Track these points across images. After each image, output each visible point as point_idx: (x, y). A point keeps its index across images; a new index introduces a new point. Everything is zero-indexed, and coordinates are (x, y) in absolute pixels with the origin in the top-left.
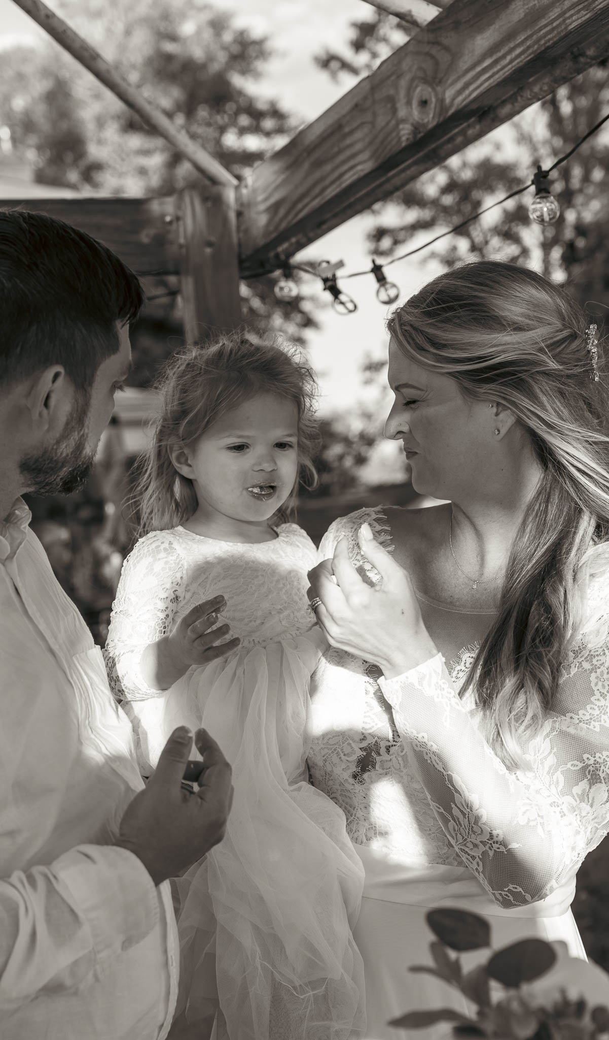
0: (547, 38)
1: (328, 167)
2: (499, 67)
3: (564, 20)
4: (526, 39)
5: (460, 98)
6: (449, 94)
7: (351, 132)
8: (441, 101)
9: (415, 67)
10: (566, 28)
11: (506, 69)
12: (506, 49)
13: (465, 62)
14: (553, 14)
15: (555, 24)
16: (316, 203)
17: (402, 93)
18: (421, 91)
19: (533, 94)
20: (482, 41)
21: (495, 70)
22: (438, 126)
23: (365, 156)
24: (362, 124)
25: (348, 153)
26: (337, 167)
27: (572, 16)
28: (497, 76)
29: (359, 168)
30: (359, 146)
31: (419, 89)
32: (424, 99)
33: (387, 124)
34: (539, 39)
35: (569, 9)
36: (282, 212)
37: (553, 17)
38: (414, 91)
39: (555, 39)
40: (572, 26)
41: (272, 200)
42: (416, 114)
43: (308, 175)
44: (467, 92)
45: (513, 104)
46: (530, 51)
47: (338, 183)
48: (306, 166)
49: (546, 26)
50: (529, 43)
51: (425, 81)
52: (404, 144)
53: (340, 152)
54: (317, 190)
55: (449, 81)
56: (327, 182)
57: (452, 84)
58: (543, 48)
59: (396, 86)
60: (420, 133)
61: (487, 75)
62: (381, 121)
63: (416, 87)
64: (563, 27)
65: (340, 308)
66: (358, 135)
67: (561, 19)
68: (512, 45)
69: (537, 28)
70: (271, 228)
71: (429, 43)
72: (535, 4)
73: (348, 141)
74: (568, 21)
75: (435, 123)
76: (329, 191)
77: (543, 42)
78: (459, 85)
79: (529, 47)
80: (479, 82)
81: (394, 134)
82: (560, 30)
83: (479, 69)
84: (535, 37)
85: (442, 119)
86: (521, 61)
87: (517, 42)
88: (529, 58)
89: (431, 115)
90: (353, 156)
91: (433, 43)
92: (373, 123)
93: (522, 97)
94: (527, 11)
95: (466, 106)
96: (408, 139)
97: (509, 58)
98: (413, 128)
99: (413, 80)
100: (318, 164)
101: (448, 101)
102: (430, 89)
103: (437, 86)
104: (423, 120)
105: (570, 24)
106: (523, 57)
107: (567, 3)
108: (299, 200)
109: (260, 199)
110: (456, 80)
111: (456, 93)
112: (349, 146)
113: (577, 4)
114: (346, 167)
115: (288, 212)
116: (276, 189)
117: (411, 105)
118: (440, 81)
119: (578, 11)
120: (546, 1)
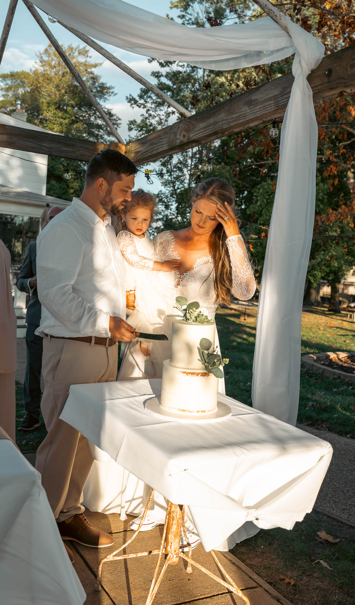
0: (218, 129)
1: (155, 146)
3: (222, 126)
4: (213, 128)
6: (191, 135)
7: (163, 138)
8: (189, 137)
9: (183, 127)
10: (222, 128)
11: (207, 133)
13: (196, 129)
14: (220, 124)
15: (220, 126)
16: (150, 154)
17: (179, 132)
18: (184, 133)
19: (211, 140)
20: (202, 125)
21: (204, 133)
22: (187, 143)
23: (166, 145)
24: (166, 137)
25: (161, 143)
26: (157, 146)
27: (224, 125)
29: (164, 148)
30: (165, 142)
32: (184, 135)
33: (174, 139)
34: (216, 129)
36: (139, 154)
38: (182, 132)
39: (220, 130)
40: (224, 128)
41: (136, 151)
42: (182, 138)
43: (148, 147)
44: (196, 136)
45: (205, 141)
47: (157, 150)
48: (148, 144)
49: (218, 126)
51: (185, 130)
53: (159, 143)
54: (151, 151)
56: (153, 150)
57: (192, 133)
58: (216, 131)
59: (177, 130)
60: (181, 143)
61: (202, 134)
62: (172, 138)
65: (149, 182)
66: (165, 140)
68: (209, 128)
69: (216, 126)
70: (136, 158)
72: (216, 120)
73: (162, 141)
76: (154, 152)
78: (194, 134)
79: (213, 130)
80: (199, 135)
81: (175, 142)
83: (200, 131)
85: (188, 141)
88: (213, 132)
89: (186, 140)
90: (163, 144)
91: (189, 122)
92: (169, 138)
93: (208, 139)
94: (214, 121)
95: (195, 139)
96: (178, 144)
97: (208, 130)
98: (180, 141)
99: (182, 129)
100: (152, 144)
101: (191, 137)
102: (186, 133)
104: (183, 140)
106: (211, 132)
107: (224, 122)
108: (145, 152)
109: (133, 149)
110: (194, 133)
111: (193, 136)
112: (162, 142)
113: (226, 123)
114: (160, 147)
115: (141, 155)
116: (138, 148)
117: (181, 136)
118: (189, 132)
119: (226, 125)
120: (219, 120)
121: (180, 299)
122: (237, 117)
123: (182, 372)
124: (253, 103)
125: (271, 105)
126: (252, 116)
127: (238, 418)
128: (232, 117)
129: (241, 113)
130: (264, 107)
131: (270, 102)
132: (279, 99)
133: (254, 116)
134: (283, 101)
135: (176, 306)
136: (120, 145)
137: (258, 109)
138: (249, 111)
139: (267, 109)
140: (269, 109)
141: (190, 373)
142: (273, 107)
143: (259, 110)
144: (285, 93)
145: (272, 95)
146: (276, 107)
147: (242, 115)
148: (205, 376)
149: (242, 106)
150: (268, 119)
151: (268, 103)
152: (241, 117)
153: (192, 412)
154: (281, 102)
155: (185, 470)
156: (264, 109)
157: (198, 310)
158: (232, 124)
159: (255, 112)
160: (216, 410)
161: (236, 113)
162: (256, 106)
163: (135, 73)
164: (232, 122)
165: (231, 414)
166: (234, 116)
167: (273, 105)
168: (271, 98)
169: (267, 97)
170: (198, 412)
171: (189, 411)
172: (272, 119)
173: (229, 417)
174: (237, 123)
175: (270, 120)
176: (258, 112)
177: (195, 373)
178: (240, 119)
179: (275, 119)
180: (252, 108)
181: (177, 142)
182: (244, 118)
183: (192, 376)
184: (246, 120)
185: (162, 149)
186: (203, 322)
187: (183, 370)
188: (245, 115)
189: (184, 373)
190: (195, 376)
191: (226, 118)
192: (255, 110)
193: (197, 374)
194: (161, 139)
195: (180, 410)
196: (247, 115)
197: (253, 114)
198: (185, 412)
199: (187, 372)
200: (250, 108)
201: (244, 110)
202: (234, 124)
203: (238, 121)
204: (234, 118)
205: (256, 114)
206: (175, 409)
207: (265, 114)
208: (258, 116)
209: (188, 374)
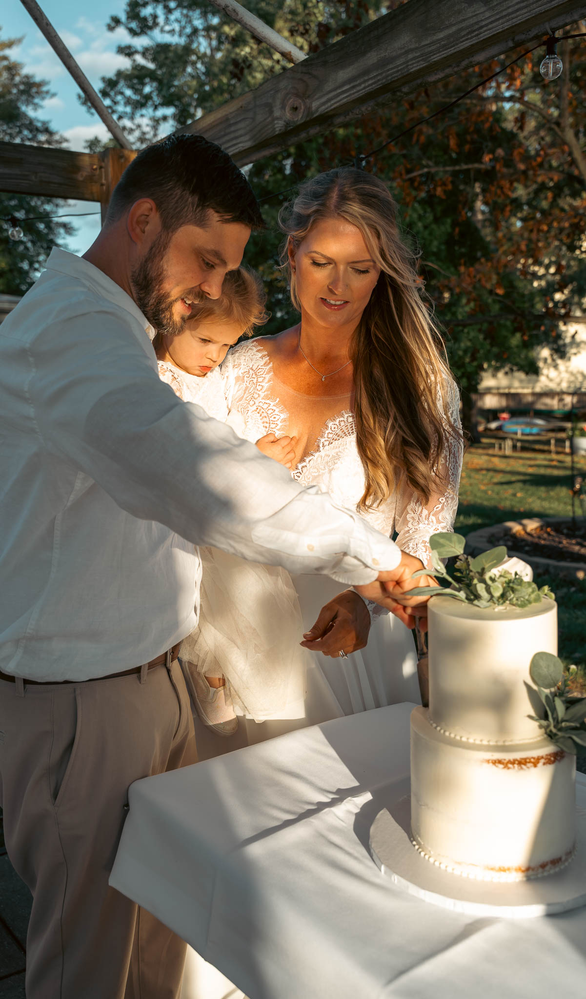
0: (393, 76)
2: (355, 91)
3: (407, 66)
4: (377, 75)
5: (323, 107)
6: (315, 105)
7: (236, 123)
8: (310, 108)
9: (290, 86)
10: (408, 71)
11: (361, 92)
12: (362, 80)
13: (329, 86)
14: (398, 62)
15: (399, 68)
17: (278, 103)
18: (291, 101)
19: (360, 112)
20: (343, 75)
21: (352, 92)
22: (305, 123)
23: (247, 137)
24: (244, 119)
25: (232, 136)
27: (413, 64)
28: (353, 96)
29: (240, 145)
30: (240, 133)
31: (292, 100)
32: (295, 106)
33: (265, 119)
34: (388, 76)
37: (399, 64)
38: (288, 101)
39: (399, 77)
40: (412, 71)
42: (288, 115)
44: (329, 104)
45: (345, 117)
46: (380, 83)
49: (392, 69)
50: (379, 78)
51: (297, 95)
52: (277, 133)
53: (226, 135)
55: (316, 97)
57: (317, 99)
58: (389, 82)
59: (274, 98)
60: (290, 126)
61: (345, 95)
62: (260, 118)
63: (290, 98)
66: (241, 125)
67: (405, 65)
68: (366, 78)
69: (386, 69)
71: (302, 73)
72: (385, 56)
73: (232, 129)
74: (410, 67)
75: (303, 121)
77: (390, 78)
78: (324, 100)
79: (379, 80)
80: (339, 99)
81: (270, 126)
82: (403, 71)
83: (339, 91)
84: (384, 75)
85: (308, 119)
86: (372, 88)
87: (370, 77)
88: (379, 86)
89: (300, 117)
90: (236, 138)
91: (305, 73)
92: (253, 119)
94: (379, 58)
95: (327, 112)
96: (280, 130)
97: (363, 86)
98: (285, 124)
99: (288, 94)
101: (314, 108)
102: (300, 101)
103: (306, 99)
104: (293, 119)
105: (411, 69)
106: (374, 86)
107: (410, 56)
110: (323, 96)
111: (321, 104)
112: (234, 131)
113: (418, 57)
114: (229, 145)
117: (285, 110)
118: (309, 97)
119: (418, 62)
120: (394, 54)
122: (450, 36)
123: (488, 761)
128: (435, 38)
129: (464, 25)
133: (507, 25)
136: (126, 153)
137: (518, 3)
138: (487, 14)
141: (513, 762)
147: (467, 28)
149: (464, 5)
150: (533, 33)
152: (463, 33)
158: (436, 58)
159: (509, 14)
161: (447, 27)
164: (438, 51)
166: (441, 35)
172: (546, 33)
174: (452, 51)
175: (537, 37)
176: (518, 13)
177: (528, 760)
178: (461, 40)
179: (552, 32)
180: (497, 5)
181: (276, 126)
182: (472, 35)
183: (522, 768)
184: (482, 39)
185: (236, 149)
186: (525, 603)
187: (492, 755)
188: (477, 27)
189: (497, 764)
190: (528, 768)
191: (417, 45)
192: (509, 8)
193: (532, 760)
194: (230, 125)
195: (492, 869)
196: (482, 27)
197: (500, 21)
198: (507, 872)
199: (505, 760)
200: (491, 6)
201: (470, 15)
202: (443, 56)
203: (457, 44)
204: (442, 39)
205: (513, 18)
206: (476, 866)
207: (541, 13)
208: (518, 22)
209: (510, 766)
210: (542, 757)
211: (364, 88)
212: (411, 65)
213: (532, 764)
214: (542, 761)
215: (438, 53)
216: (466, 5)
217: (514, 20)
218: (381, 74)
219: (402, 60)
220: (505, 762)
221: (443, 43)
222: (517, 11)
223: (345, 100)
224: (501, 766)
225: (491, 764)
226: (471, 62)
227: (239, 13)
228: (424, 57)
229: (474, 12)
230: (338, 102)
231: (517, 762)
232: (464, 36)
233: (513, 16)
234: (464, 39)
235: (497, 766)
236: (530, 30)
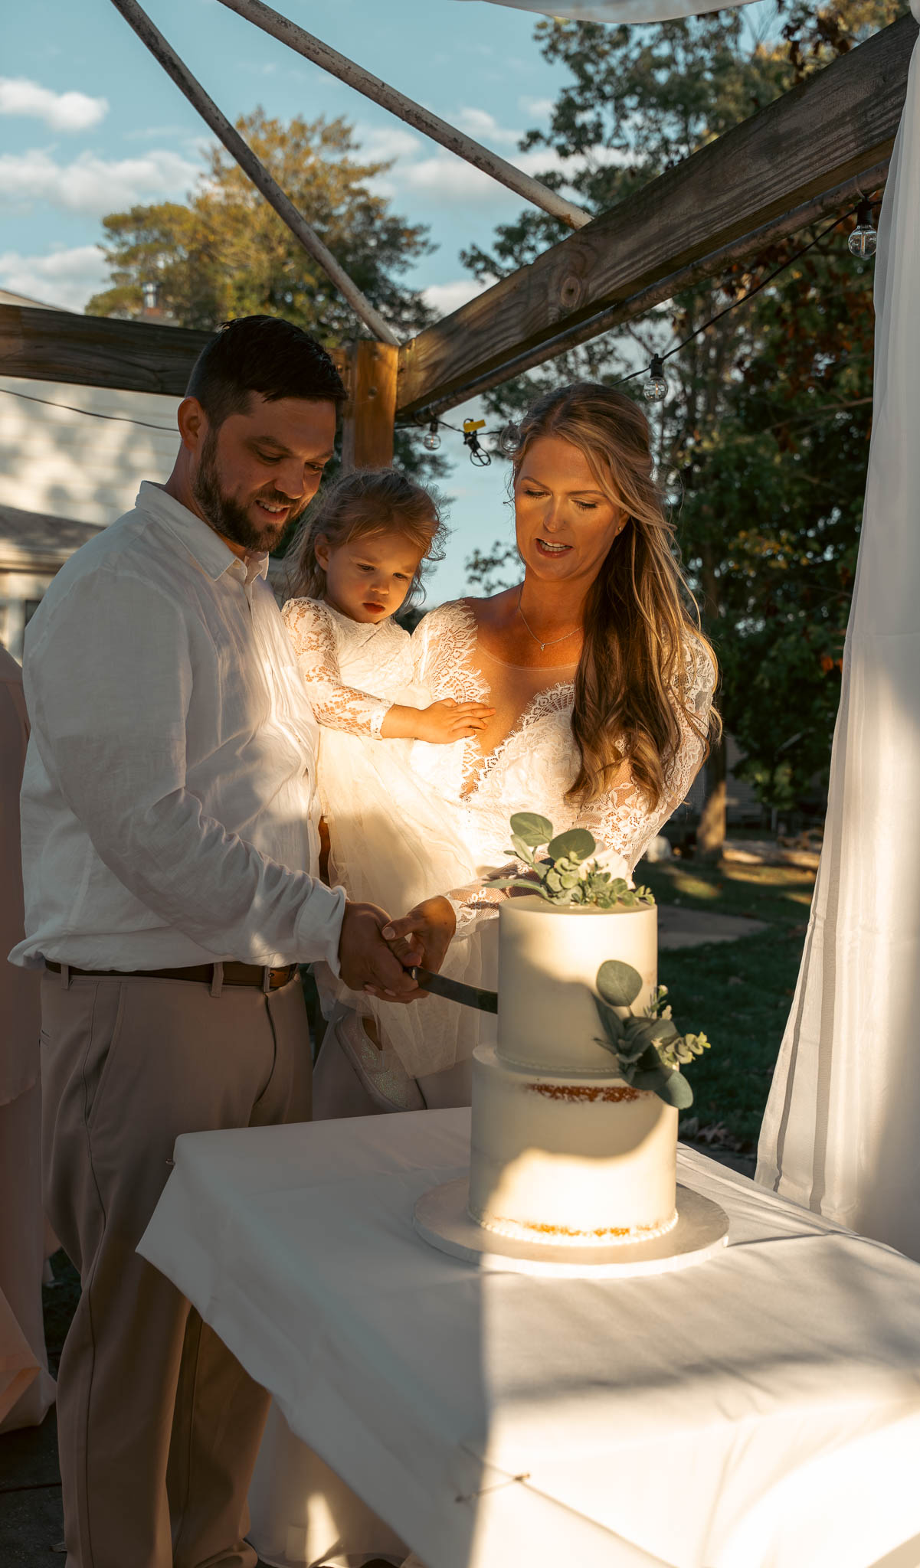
0: (673, 250)
1: (484, 337)
2: (634, 269)
3: (688, 238)
4: (658, 249)
5: (600, 290)
6: (592, 286)
7: (508, 309)
8: (585, 291)
9: (568, 261)
10: (689, 244)
11: (639, 271)
12: (641, 255)
13: (607, 263)
14: (680, 233)
15: (681, 240)
16: (469, 366)
17: (554, 282)
18: (570, 281)
20: (623, 247)
21: (631, 271)
22: (577, 312)
23: (517, 329)
24: (518, 304)
25: (503, 327)
26: (491, 338)
27: (695, 235)
28: (632, 276)
29: (511, 339)
30: (513, 321)
31: (568, 279)
32: (571, 288)
33: (539, 305)
34: (668, 250)
35: (693, 230)
36: (439, 371)
38: (564, 281)
39: (679, 252)
40: (694, 244)
41: (431, 361)
42: (563, 299)
43: (464, 343)
44: (606, 286)
45: (642, 302)
46: (660, 259)
47: (490, 351)
48: (465, 334)
49: (674, 241)
50: (659, 252)
51: (574, 273)
52: (550, 323)
53: (496, 325)
54: (472, 355)
55: (594, 276)
56: (482, 349)
57: (595, 279)
58: (669, 258)
59: (550, 276)
60: (564, 315)
61: (624, 275)
62: (533, 303)
63: (567, 277)
64: (687, 243)
65: (477, 461)
66: (514, 312)
67: (686, 237)
68: (646, 253)
69: (667, 241)
70: (428, 385)
71: (581, 243)
72: (668, 224)
73: (504, 317)
74: (691, 239)
75: (578, 308)
76: (482, 357)
77: (670, 253)
78: (601, 280)
79: (659, 256)
80: (616, 279)
81: (543, 315)
82: (684, 245)
83: (618, 269)
84: (664, 249)
85: (583, 306)
86: (652, 266)
87: (650, 251)
88: (658, 264)
89: (575, 302)
90: (507, 329)
91: (585, 244)
92: (527, 304)
93: (650, 296)
94: (660, 227)
95: (604, 298)
96: (554, 319)
97: (642, 263)
98: (559, 311)
99: (564, 272)
100: (477, 333)
101: (590, 291)
102: (577, 281)
103: (583, 278)
104: (568, 305)
105: (693, 241)
106: (655, 262)
107: (692, 225)
108: (455, 362)
109: (420, 359)
110: (600, 276)
111: (598, 286)
112: (505, 320)
113: (700, 227)
114: (499, 338)
115: (444, 373)
116: (436, 352)
117: (560, 292)
118: (586, 276)
119: (699, 233)
120: (676, 221)
121: (525, 824)
122: (733, 199)
123: (533, 1087)
124: (784, 145)
125: (847, 140)
126: (783, 190)
127: (752, 1253)
128: (718, 202)
129: (746, 187)
130: (822, 150)
131: (842, 131)
132: (869, 114)
133: (790, 189)
134: (884, 118)
135: (513, 849)
136: (382, 347)
137: (801, 161)
138: (771, 174)
139: (832, 156)
140: (838, 153)
141: (563, 1091)
142: (852, 145)
143: (807, 162)
144: (889, 90)
145: (850, 103)
146: (864, 143)
147: (751, 190)
148: (619, 1100)
149: (749, 161)
150: (842, 197)
151: (835, 135)
152: (747, 197)
153: (577, 1233)
154: (879, 122)
155: (519, 1479)
156: (822, 158)
157: (590, 860)
158: (718, 228)
159: (793, 174)
160: (673, 1224)
161: (732, 189)
162: (795, 154)
163: (399, 94)
164: (720, 219)
165: (726, 1240)
166: (724, 199)
167: (851, 137)
168: (844, 115)
169: (831, 116)
170: (600, 1233)
171: (565, 1231)
172: (857, 197)
173: (718, 1251)
174: (734, 220)
175: (848, 201)
176: (802, 173)
177: (582, 1091)
178: (744, 206)
179: (864, 195)
180: (781, 162)
181: (551, 313)
182: (756, 200)
183: (573, 1100)
184: (764, 206)
185: (506, 345)
186: (608, 903)
187: (538, 1080)
188: (761, 189)
189: (543, 1092)
190: (582, 1100)
191: (700, 211)
192: (793, 166)
193: (587, 1091)
194: (503, 312)
195: (533, 1227)
196: (765, 190)
197: (784, 183)
198: (551, 1233)
199: (553, 1086)
200: (775, 163)
201: (754, 174)
202: (725, 226)
203: (739, 212)
204: (725, 204)
205: (796, 180)
206: (516, 1222)
207: (824, 175)
208: (801, 185)
209: (559, 1095)
210: (602, 1090)
211: (642, 267)
212: (692, 237)
213: (586, 1097)
214: (601, 1095)
215: (720, 222)
216: (751, 161)
217: (797, 183)
218: (662, 247)
219: (684, 230)
220: (553, 1089)
221: (726, 209)
222: (800, 170)
223: (623, 281)
224: (548, 1094)
225: (536, 1091)
226: (778, 232)
227: (496, 167)
228: (706, 227)
229: (759, 169)
230: (615, 283)
231: (567, 1091)
232: (747, 201)
233: (797, 176)
234: (746, 205)
235: (543, 1094)
236: (839, 193)
